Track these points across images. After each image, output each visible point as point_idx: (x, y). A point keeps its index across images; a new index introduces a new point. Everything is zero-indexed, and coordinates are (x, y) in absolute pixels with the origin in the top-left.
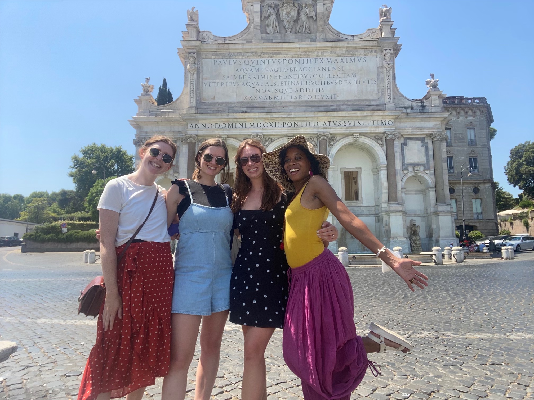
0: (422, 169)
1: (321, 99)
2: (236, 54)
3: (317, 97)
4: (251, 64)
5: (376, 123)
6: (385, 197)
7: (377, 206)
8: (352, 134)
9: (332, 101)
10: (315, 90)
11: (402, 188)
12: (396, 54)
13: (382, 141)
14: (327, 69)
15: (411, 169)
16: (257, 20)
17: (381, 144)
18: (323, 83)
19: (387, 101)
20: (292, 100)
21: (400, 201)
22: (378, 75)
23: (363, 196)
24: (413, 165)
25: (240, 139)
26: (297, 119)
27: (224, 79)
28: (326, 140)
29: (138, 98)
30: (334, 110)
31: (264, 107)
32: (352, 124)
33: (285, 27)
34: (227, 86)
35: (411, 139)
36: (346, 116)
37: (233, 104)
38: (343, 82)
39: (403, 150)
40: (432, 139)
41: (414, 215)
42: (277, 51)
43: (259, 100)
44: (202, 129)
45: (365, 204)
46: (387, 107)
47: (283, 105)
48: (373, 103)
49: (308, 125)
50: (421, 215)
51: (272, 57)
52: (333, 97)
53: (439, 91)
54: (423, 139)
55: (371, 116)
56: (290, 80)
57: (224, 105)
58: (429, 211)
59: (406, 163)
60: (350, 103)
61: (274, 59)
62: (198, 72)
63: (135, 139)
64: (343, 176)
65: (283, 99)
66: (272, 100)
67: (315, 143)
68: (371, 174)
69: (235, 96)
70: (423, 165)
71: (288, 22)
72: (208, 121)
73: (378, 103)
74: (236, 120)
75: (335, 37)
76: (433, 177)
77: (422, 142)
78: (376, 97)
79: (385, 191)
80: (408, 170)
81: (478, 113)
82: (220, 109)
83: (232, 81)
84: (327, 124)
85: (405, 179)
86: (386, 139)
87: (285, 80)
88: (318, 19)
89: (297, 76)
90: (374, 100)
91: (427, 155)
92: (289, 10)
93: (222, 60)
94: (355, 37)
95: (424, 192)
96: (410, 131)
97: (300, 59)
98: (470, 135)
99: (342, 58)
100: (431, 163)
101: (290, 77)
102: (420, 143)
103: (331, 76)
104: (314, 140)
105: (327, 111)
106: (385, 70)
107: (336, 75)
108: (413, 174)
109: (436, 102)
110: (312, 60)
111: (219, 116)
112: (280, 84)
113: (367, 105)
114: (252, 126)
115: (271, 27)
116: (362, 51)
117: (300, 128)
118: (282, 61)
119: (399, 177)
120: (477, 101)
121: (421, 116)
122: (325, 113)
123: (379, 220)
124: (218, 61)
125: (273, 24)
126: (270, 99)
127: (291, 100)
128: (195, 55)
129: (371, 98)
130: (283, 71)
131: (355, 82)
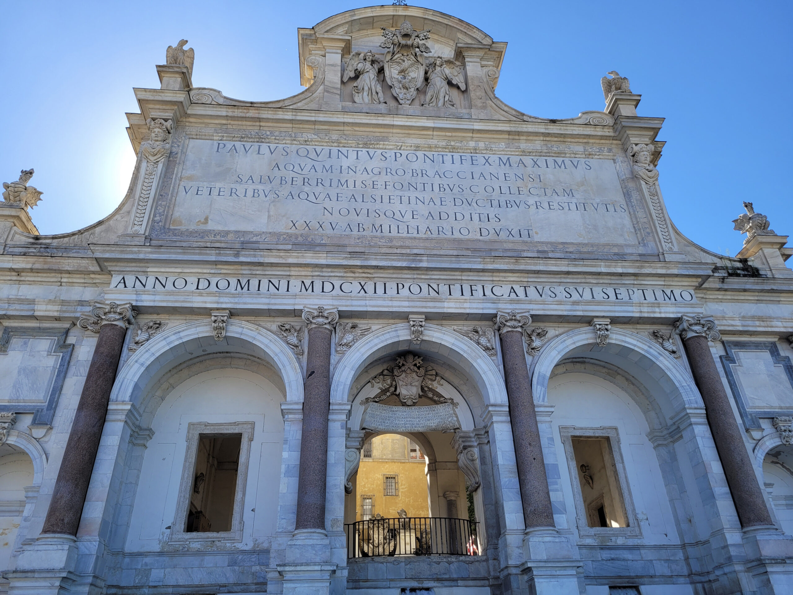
1: (496, 237)
2: (277, 133)
3: (484, 232)
4: (313, 155)
6: (726, 510)
7: (692, 545)
8: (590, 322)
9: (525, 242)
11: (764, 483)
13: (673, 344)
14: (502, 177)
15: (765, 425)
16: (333, 79)
17: (674, 352)
18: (495, 203)
19: (663, 247)
20: (418, 235)
22: (627, 195)
24: (771, 416)
28: (521, 334)
31: (343, 246)
32: (587, 295)
34: (245, 196)
37: (257, 236)
38: (546, 205)
42: (378, 134)
43: (329, 231)
44: (152, 291)
45: (650, 538)
47: (396, 243)
48: (630, 250)
49: (467, 292)
51: (366, 146)
52: (524, 233)
56: (413, 194)
57: (231, 237)
59: (749, 409)
60: (572, 248)
61: (372, 152)
62: (172, 160)
64: (570, 449)
65: (394, 232)
66: (364, 233)
67: (489, 341)
69: (264, 221)
71: (404, 88)
72: (177, 269)
73: (641, 251)
74: (259, 270)
78: (632, 240)
80: (759, 429)
82: (217, 245)
83: (260, 187)
84: (520, 291)
89: (428, 187)
90: (628, 246)
92: (405, 66)
93: (238, 144)
96: (736, 324)
97: (436, 154)
99: (535, 158)
101: (411, 188)
103: (514, 190)
104: (484, 334)
107: (525, 191)
108: (777, 441)
110: (463, 158)
111: (212, 254)
112: (386, 200)
113: (617, 255)
114: (308, 288)
115: (365, 94)
116: (579, 148)
117: (442, 299)
118: (390, 154)
121: (758, 287)
124: (229, 146)
125: (370, 89)
126: (361, 230)
129: (621, 241)
130: (394, 173)
131: (573, 207)
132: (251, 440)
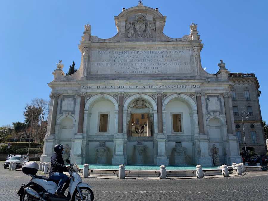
0: (218, 113)
1: (158, 73)
2: (111, 48)
3: (156, 72)
4: (119, 53)
5: (190, 87)
6: (197, 130)
7: (193, 136)
8: (176, 93)
9: (165, 74)
10: (155, 68)
11: (207, 125)
12: (201, 49)
13: (194, 97)
14: (162, 57)
15: (212, 114)
16: (123, 30)
17: (194, 99)
18: (159, 64)
19: (196, 74)
21: (206, 133)
23: (184, 130)
24: (213, 111)
25: (111, 95)
26: (145, 84)
27: (103, 61)
28: (161, 96)
29: (54, 71)
30: (165, 79)
31: (125, 77)
32: (176, 87)
33: (138, 34)
34: (105, 65)
35: (211, 96)
36: (172, 83)
37: (108, 75)
38: (171, 64)
39: (207, 102)
40: (223, 96)
41: (215, 142)
42: (134, 47)
43: (123, 73)
44: (89, 89)
45: (185, 134)
46: (197, 77)
47: (137, 76)
48: (189, 75)
49: (151, 87)
50: (219, 142)
51: (131, 50)
52: (165, 72)
53: (226, 69)
54: (218, 97)
55: (187, 83)
56: (141, 63)
57: (103, 76)
58: (224, 139)
59: (209, 110)
60: (175, 75)
62: (89, 57)
63: (51, 94)
64: (172, 117)
65: (136, 73)
67: (155, 97)
68: (189, 116)
69: (109, 71)
70: (219, 111)
71: (140, 31)
72: (93, 84)
73: (191, 75)
74: (109, 84)
75: (166, 39)
76: (225, 118)
77: (218, 98)
78: (190, 72)
79: (197, 126)
80: (210, 114)
81: (250, 82)
82: (100, 78)
83: (108, 63)
84: (162, 87)
85: (209, 120)
86: (196, 96)
87: (138, 62)
88: (156, 30)
89: (144, 60)
90: (189, 74)
91: (221, 106)
92: (140, 25)
93: (102, 51)
94: (177, 40)
95: (220, 128)
96: (210, 92)
97: (147, 51)
98: (247, 94)
99: (170, 51)
100: (224, 110)
101: (141, 61)
102: (216, 98)
104: (154, 96)
105: (161, 79)
106: (194, 57)
107: (166, 60)
108: (213, 117)
109: (224, 75)
110: (153, 52)
111: (99, 81)
112: (135, 64)
113: (185, 77)
114: (119, 88)
116: (181, 47)
117: (145, 89)
118: (136, 52)
119: (205, 119)
120: (249, 76)
121: (216, 83)
122: (160, 81)
123: (194, 144)
124: (100, 52)
125: (132, 33)
126: (129, 72)
127: (141, 73)
128: (87, 49)
129: (187, 72)
131: (177, 64)
132: (110, 115)
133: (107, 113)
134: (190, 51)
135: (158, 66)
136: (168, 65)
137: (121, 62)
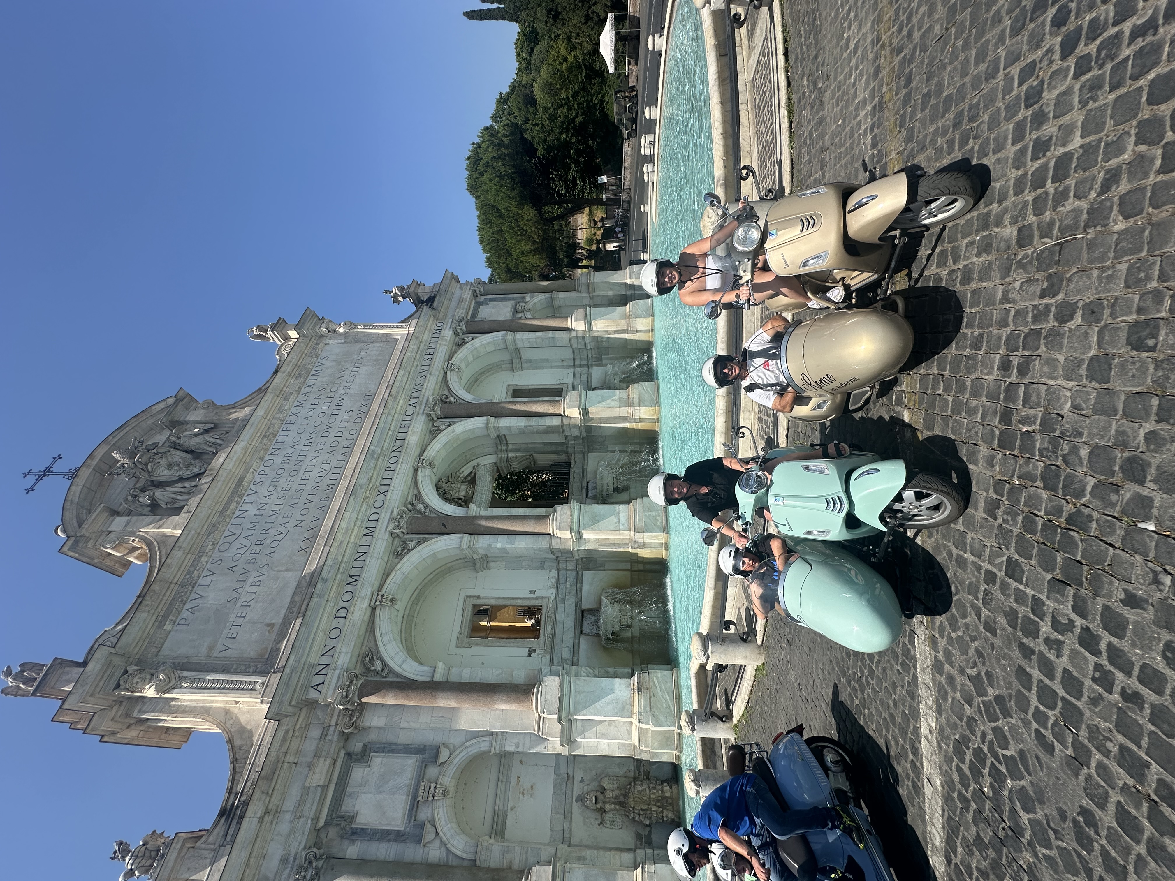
0: (521, 305)
2: (192, 569)
4: (232, 538)
5: (434, 340)
8: (445, 370)
10: (343, 425)
13: (468, 339)
14: (314, 407)
15: (519, 315)
17: (472, 339)
18: (336, 412)
20: (346, 461)
22: (357, 342)
23: (557, 382)
24: (515, 312)
25: (393, 564)
26: (387, 446)
27: (235, 600)
28: (445, 404)
32: (426, 368)
34: (256, 593)
36: (409, 374)
38: (348, 384)
40: (480, 295)
42: (234, 485)
43: (320, 522)
45: (569, 379)
49: (404, 430)
51: (241, 496)
52: (367, 398)
54: (479, 304)
55: (421, 342)
56: (307, 462)
57: (297, 598)
61: (248, 492)
62: (184, 666)
66: (331, 497)
67: (446, 423)
68: (520, 372)
69: (290, 574)
70: (517, 303)
72: (321, 634)
76: (536, 294)
77: (482, 304)
78: (392, 344)
80: (521, 317)
83: (251, 580)
84: (413, 401)
86: (467, 333)
87: (302, 472)
89: (304, 453)
91: (503, 300)
96: (462, 311)
97: (272, 447)
99: (305, 385)
100: (516, 296)
101: (300, 464)
102: (482, 307)
103: (329, 400)
104: (437, 425)
107: (332, 394)
108: (528, 312)
110: (285, 429)
112: (304, 482)
114: (371, 530)
116: (307, 360)
117: (406, 444)
118: (258, 479)
124: (186, 614)
130: (279, 476)
131: (356, 370)
132: (478, 597)
133: (469, 608)
134: (330, 342)
135: (342, 414)
136: (347, 391)
137: (273, 532)
